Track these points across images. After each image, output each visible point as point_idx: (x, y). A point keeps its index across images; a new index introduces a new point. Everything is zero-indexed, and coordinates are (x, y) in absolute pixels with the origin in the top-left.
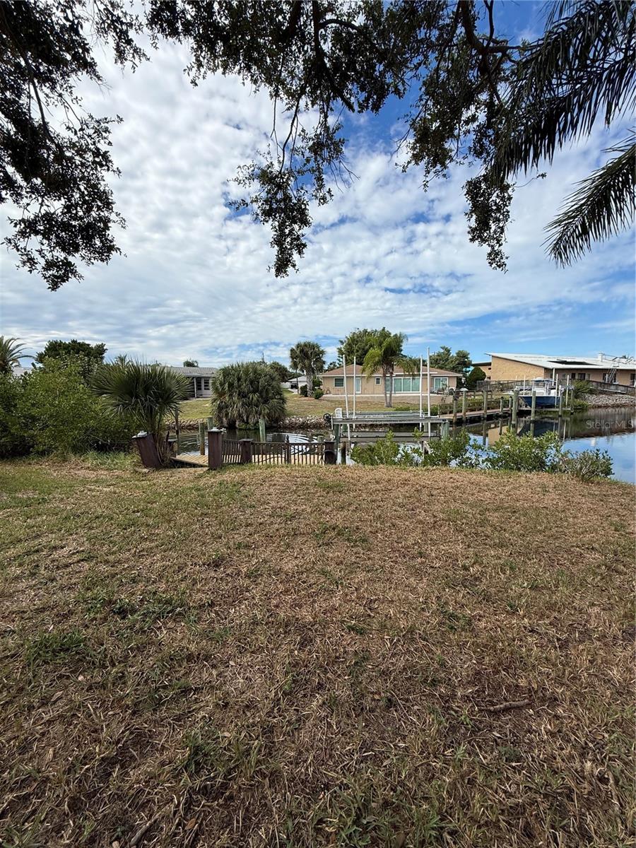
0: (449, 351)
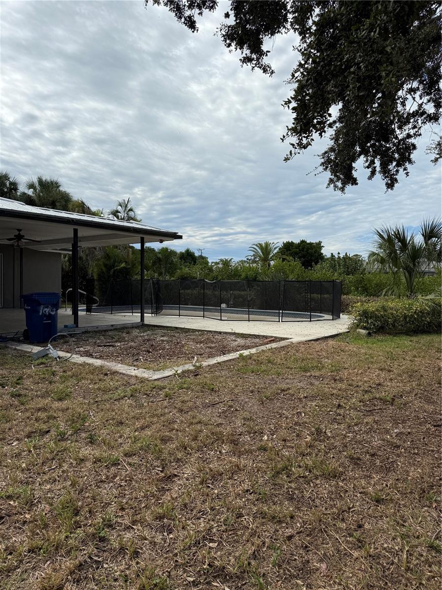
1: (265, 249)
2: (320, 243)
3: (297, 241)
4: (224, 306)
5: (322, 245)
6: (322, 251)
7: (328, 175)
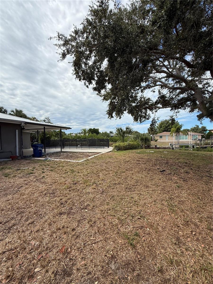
0: (198, 126)
1: (85, 130)
2: (98, 129)
3: (92, 128)
4: (79, 146)
5: (99, 129)
6: (99, 131)
7: (108, 116)
